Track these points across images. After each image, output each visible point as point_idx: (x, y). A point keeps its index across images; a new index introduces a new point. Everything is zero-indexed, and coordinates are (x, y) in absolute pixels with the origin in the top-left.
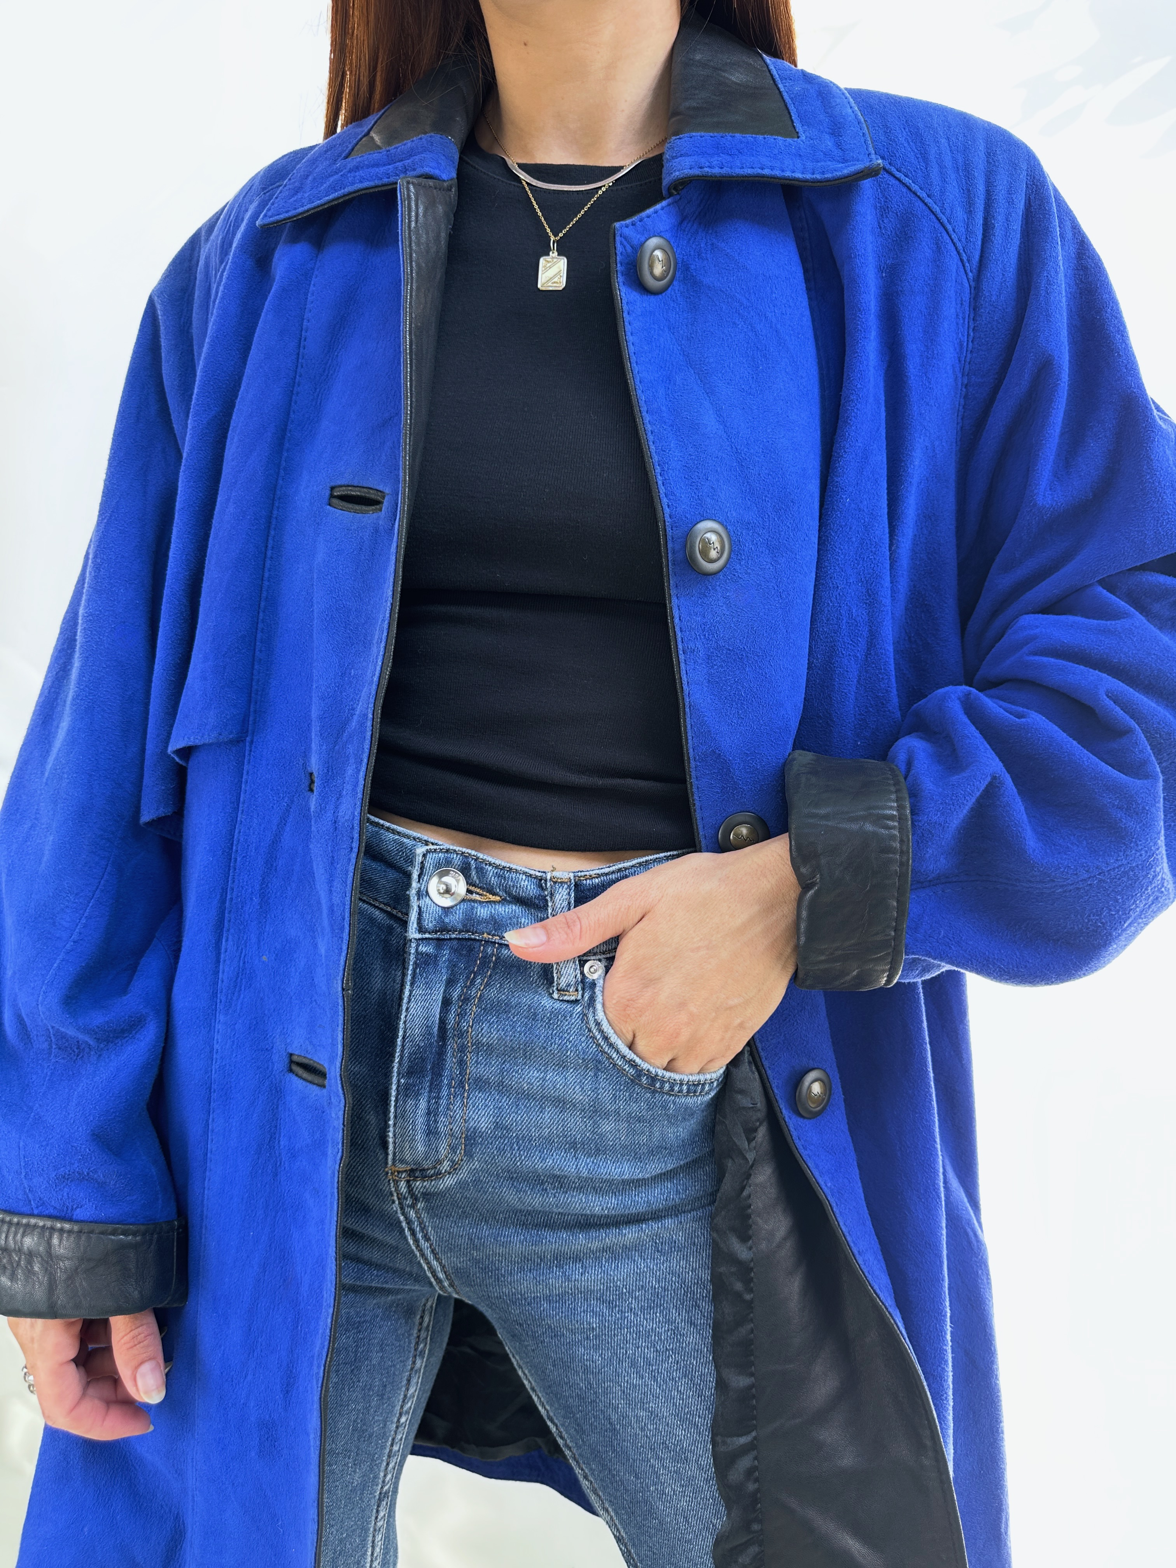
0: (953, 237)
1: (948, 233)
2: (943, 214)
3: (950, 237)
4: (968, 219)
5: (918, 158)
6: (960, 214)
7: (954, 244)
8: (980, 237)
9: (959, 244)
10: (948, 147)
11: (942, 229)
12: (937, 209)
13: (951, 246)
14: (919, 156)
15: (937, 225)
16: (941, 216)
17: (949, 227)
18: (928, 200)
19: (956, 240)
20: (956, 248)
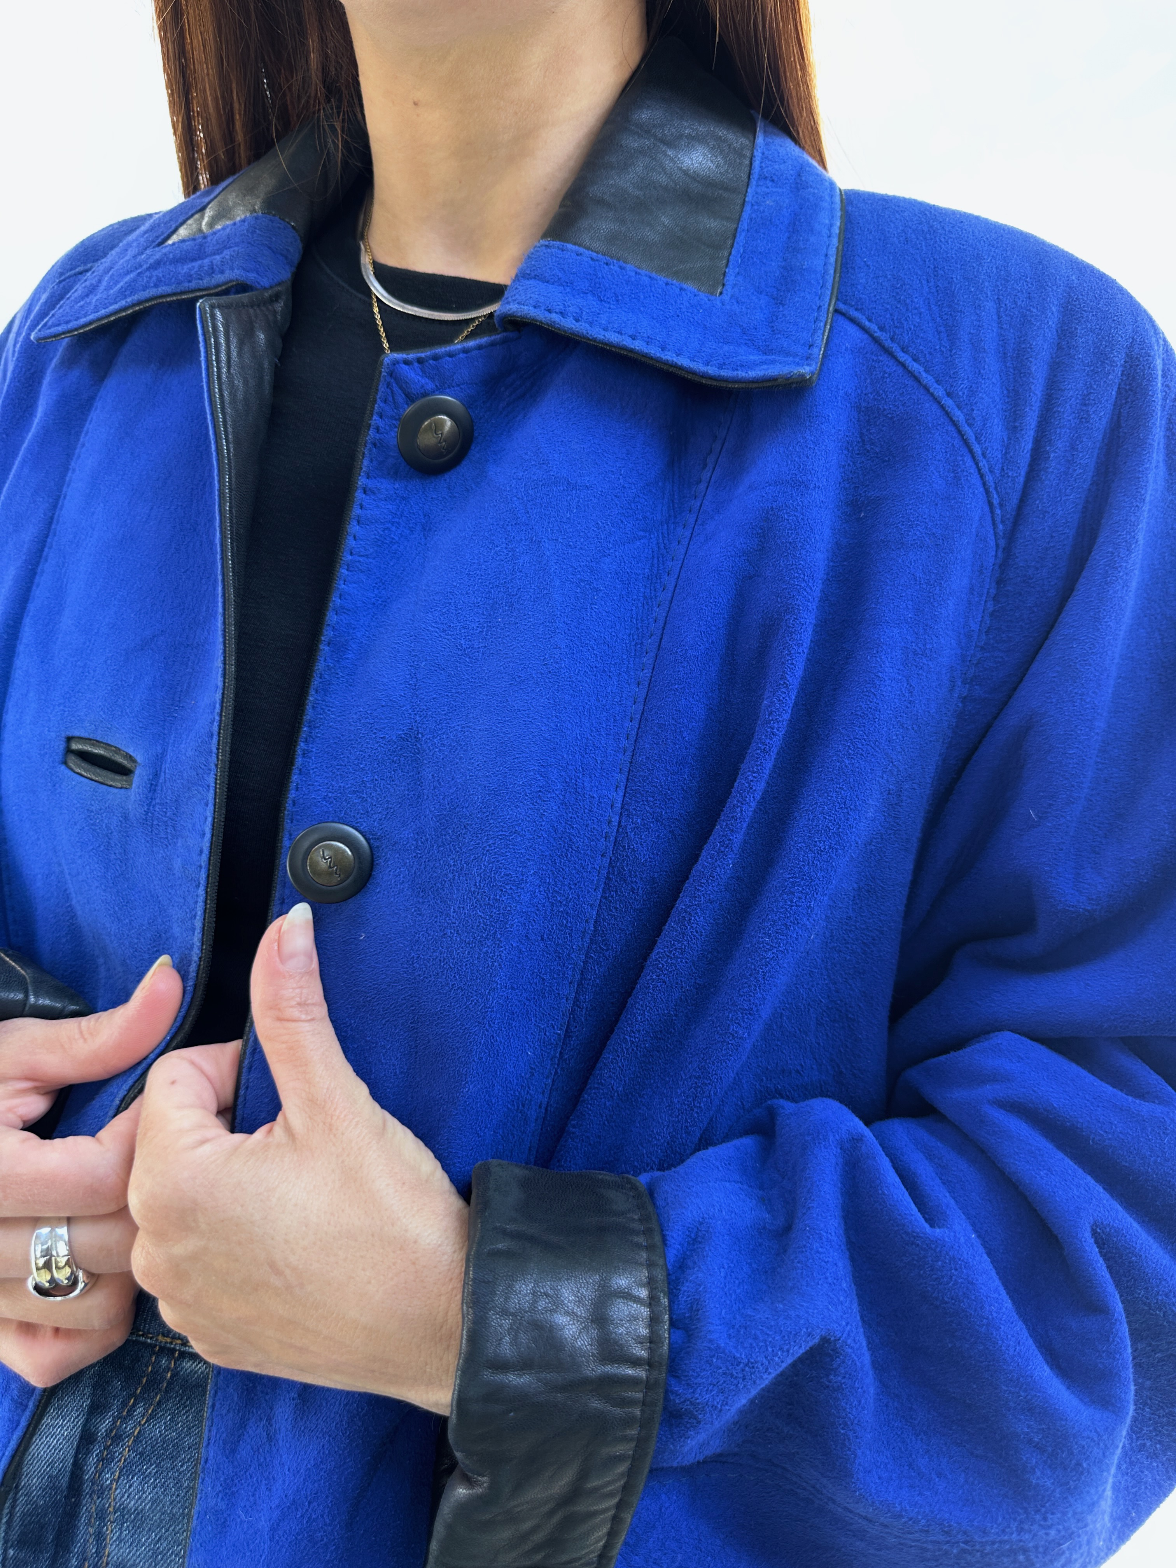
0: (981, 464)
1: (973, 457)
2: (970, 425)
3: (977, 464)
4: (1009, 439)
5: (939, 333)
6: (997, 428)
7: (982, 476)
8: (1023, 472)
9: (989, 478)
10: (995, 317)
11: (964, 451)
12: (959, 416)
13: (975, 479)
14: (942, 329)
15: (957, 442)
16: (966, 429)
17: (977, 449)
18: (948, 403)
19: (985, 470)
20: (984, 484)
